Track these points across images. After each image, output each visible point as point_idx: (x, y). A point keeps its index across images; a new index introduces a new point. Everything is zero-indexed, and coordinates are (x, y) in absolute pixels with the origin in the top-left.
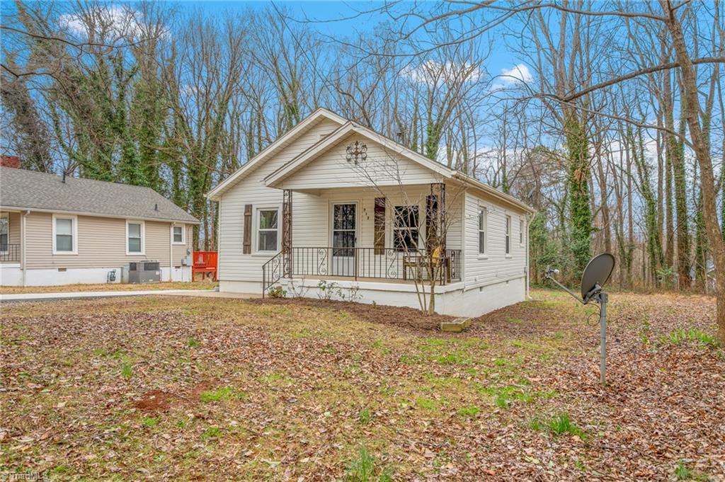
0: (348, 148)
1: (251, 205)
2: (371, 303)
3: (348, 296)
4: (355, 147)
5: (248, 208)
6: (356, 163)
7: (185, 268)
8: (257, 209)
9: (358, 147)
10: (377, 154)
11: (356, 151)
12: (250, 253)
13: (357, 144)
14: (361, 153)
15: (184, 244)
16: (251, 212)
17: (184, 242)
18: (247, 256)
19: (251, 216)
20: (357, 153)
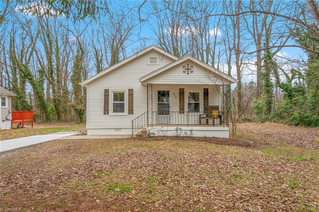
0: (184, 66)
1: (109, 90)
2: (204, 136)
3: (189, 134)
4: (187, 66)
5: (107, 91)
6: (188, 73)
7: (8, 121)
8: (112, 91)
9: (189, 66)
10: (198, 70)
11: (188, 68)
12: (108, 114)
13: (188, 65)
14: (190, 69)
15: (7, 107)
16: (109, 93)
17: (7, 106)
18: (106, 116)
19: (108, 95)
20: (188, 69)
